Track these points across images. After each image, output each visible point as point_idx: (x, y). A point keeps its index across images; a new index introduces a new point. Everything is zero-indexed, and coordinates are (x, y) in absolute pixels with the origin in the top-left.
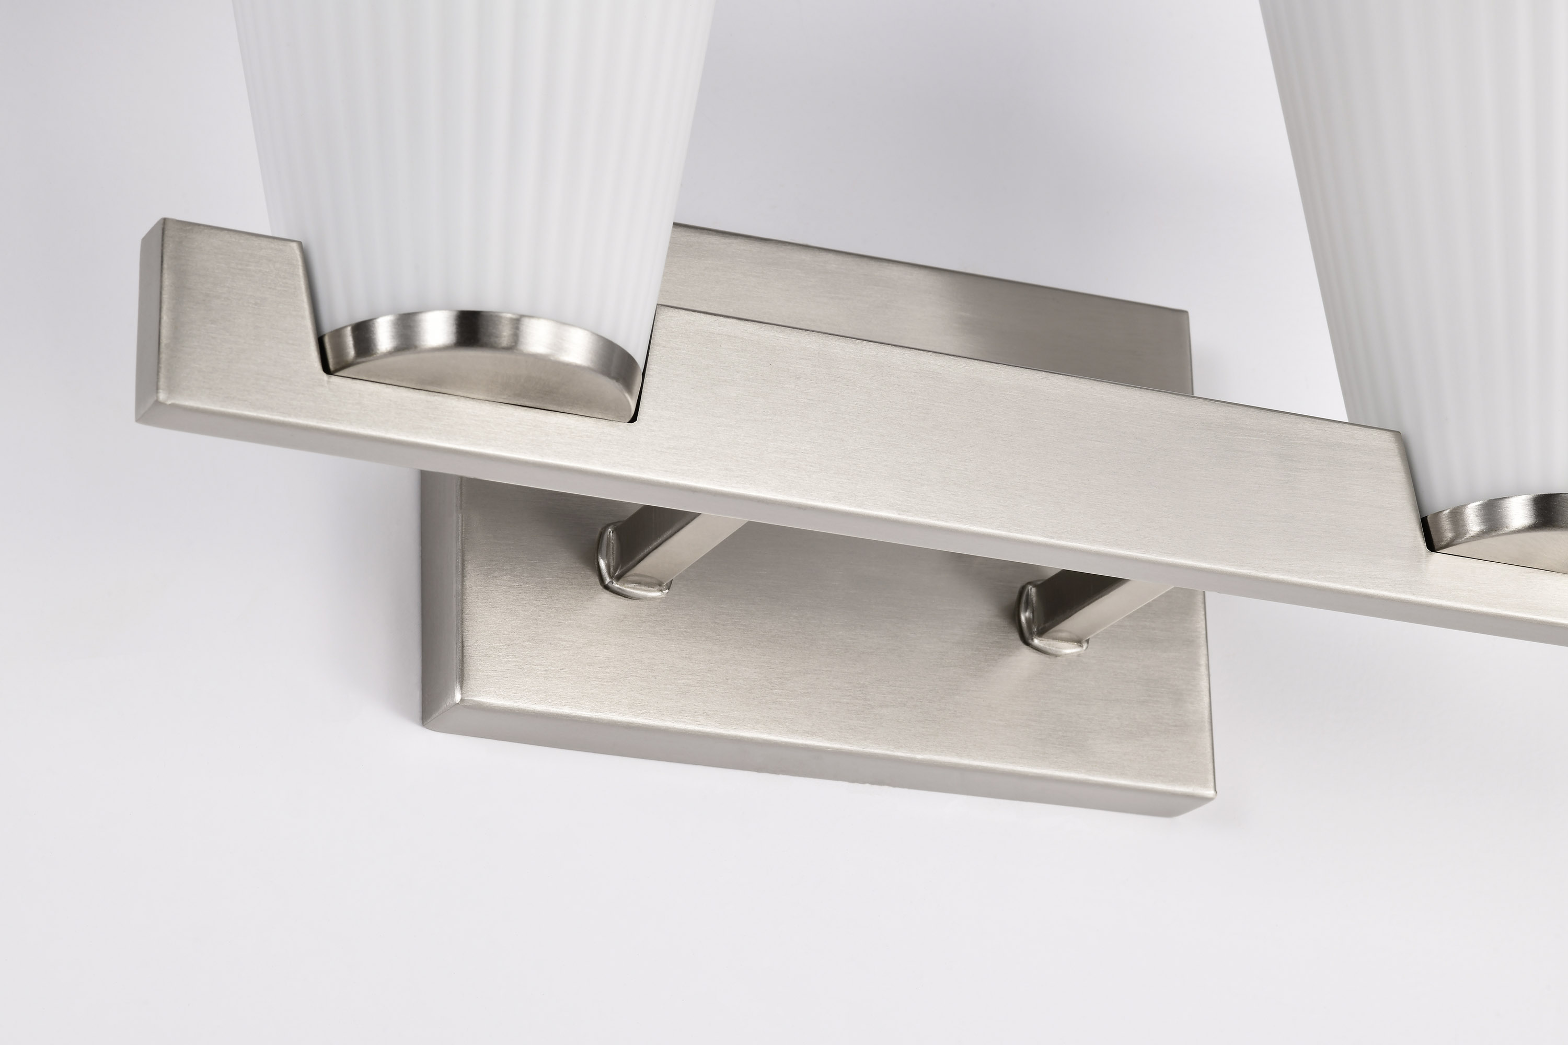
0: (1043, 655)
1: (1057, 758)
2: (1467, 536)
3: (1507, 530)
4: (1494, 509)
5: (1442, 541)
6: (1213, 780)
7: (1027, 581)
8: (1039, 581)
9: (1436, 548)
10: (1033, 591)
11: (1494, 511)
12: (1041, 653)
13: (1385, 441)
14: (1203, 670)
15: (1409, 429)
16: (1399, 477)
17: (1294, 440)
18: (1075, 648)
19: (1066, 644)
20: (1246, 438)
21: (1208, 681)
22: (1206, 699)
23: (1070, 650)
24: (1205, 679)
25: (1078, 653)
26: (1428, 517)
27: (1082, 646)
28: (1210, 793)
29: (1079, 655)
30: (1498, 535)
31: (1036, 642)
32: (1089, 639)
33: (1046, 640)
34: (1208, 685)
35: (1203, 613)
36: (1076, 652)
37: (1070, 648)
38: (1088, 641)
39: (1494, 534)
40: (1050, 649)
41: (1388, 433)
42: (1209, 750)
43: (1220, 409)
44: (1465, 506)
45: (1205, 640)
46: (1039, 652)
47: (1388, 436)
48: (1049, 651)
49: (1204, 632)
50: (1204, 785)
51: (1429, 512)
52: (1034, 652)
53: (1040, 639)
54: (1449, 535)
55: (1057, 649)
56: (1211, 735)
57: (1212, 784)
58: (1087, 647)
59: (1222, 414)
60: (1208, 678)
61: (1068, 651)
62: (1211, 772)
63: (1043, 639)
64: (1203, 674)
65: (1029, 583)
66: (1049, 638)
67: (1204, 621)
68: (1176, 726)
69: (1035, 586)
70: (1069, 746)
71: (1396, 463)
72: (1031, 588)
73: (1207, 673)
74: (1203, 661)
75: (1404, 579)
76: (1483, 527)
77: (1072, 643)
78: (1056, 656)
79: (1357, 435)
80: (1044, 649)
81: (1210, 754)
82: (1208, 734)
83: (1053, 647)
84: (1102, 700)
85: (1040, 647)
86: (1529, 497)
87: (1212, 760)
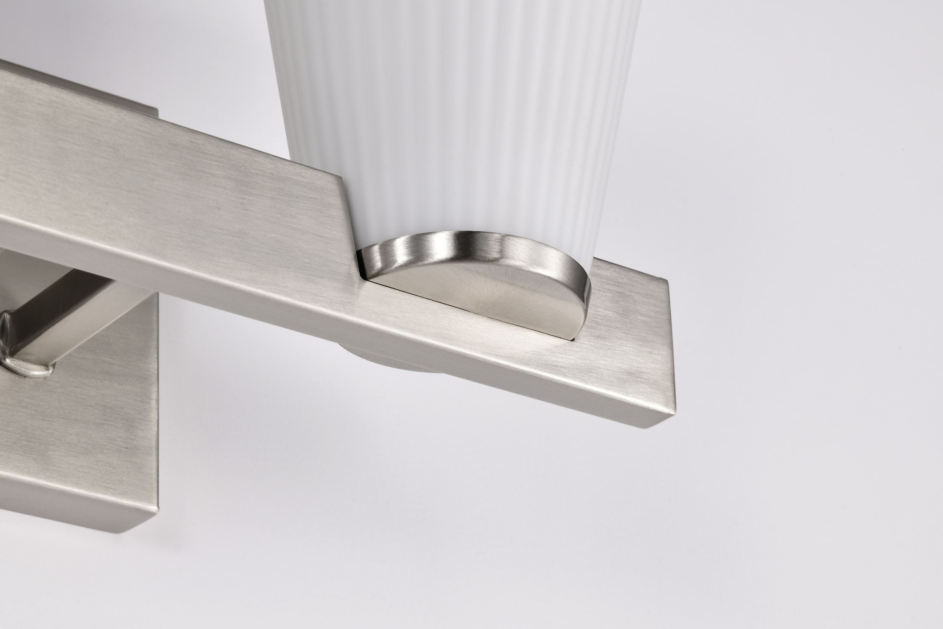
0: (14, 374)
1: (20, 463)
2: (396, 265)
3: (431, 260)
4: (421, 242)
5: (374, 270)
6: (156, 497)
7: (3, 310)
8: (12, 310)
9: (368, 277)
10: (7, 316)
11: (421, 243)
12: (11, 373)
13: (328, 182)
14: (154, 403)
15: (349, 175)
16: (339, 214)
17: (249, 169)
18: (41, 371)
19: (34, 367)
20: (208, 161)
21: (157, 414)
22: (155, 429)
23: (37, 372)
24: (155, 412)
25: (45, 376)
26: (362, 250)
27: (48, 370)
28: (154, 508)
29: (45, 378)
30: (424, 265)
31: (8, 361)
32: (55, 363)
33: (16, 360)
34: (157, 417)
35: (156, 356)
36: (43, 375)
37: (38, 370)
38: (54, 366)
39: (420, 263)
40: (20, 369)
41: (332, 176)
42: (155, 471)
43: (186, 133)
44: (394, 239)
45: (157, 379)
46: (10, 371)
47: (331, 179)
48: (19, 371)
49: (156, 373)
50: (148, 500)
51: (363, 245)
52: (5, 371)
53: (12, 359)
54: (378, 264)
55: (26, 370)
56: (157, 459)
57: (156, 501)
58: (53, 372)
59: (187, 138)
60: (157, 411)
61: (36, 373)
62: (156, 491)
63: (14, 359)
64: (153, 407)
65: (6, 311)
66: (19, 359)
67: (157, 363)
68: (127, 448)
69: (9, 314)
70: (31, 454)
71: (337, 201)
72: (7, 315)
73: (156, 406)
74: (154, 396)
75: (339, 299)
76: (410, 258)
77: (39, 366)
78: (25, 377)
79: (304, 173)
80: (14, 369)
81: (155, 476)
82: (154, 458)
83: (22, 367)
84: (63, 418)
85: (10, 367)
86: (453, 232)
87: (157, 480)
